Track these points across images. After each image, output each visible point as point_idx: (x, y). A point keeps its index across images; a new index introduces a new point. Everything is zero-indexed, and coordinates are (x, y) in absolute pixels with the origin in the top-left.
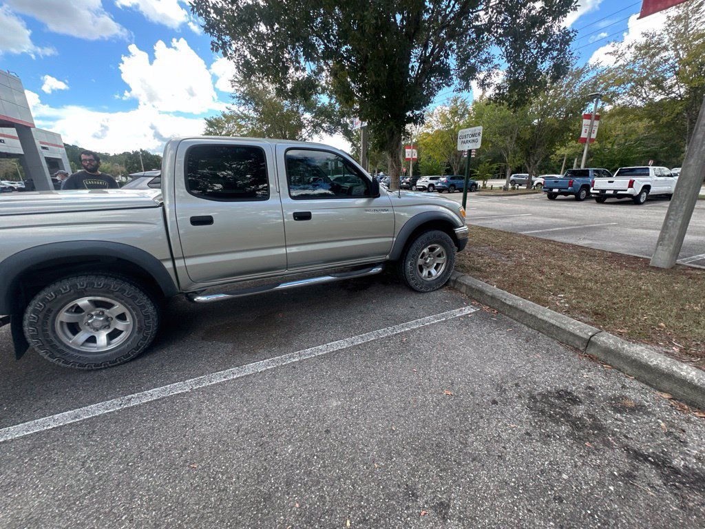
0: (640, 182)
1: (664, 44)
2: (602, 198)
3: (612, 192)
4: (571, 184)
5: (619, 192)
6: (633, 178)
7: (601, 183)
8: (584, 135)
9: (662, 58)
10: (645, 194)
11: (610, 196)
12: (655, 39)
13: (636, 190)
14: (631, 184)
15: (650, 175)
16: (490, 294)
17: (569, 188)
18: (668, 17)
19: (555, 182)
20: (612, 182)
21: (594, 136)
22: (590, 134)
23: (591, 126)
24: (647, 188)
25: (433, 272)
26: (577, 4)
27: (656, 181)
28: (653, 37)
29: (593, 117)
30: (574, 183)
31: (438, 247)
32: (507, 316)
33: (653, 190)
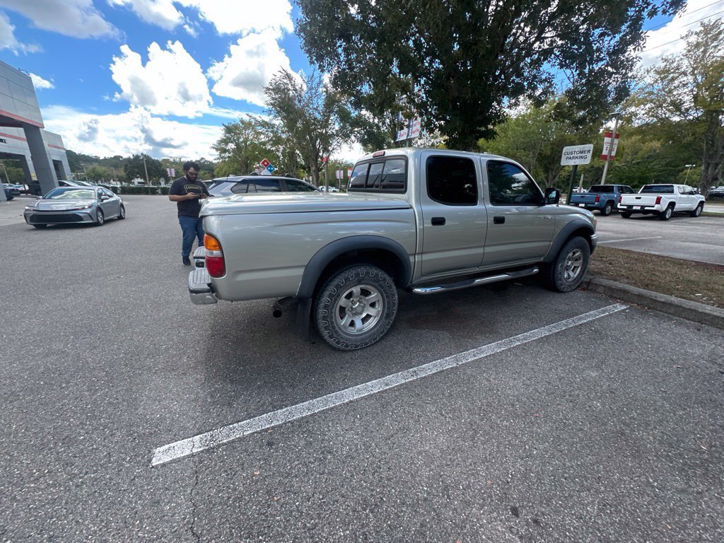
0: (666, 198)
1: (682, 70)
2: (628, 213)
3: (639, 208)
4: (597, 199)
5: (646, 208)
6: (660, 195)
7: (628, 199)
8: (605, 152)
9: (681, 82)
10: (670, 210)
11: (637, 211)
12: (675, 64)
13: (662, 207)
14: (658, 201)
15: (675, 192)
16: (637, 293)
17: (596, 203)
18: (688, 43)
19: (582, 197)
20: (640, 198)
21: (613, 154)
22: (610, 151)
23: (612, 144)
24: (672, 205)
25: (571, 274)
26: (646, 35)
27: (681, 198)
28: (673, 62)
29: (614, 135)
30: (600, 199)
31: (578, 252)
32: (660, 311)
33: (678, 207)
